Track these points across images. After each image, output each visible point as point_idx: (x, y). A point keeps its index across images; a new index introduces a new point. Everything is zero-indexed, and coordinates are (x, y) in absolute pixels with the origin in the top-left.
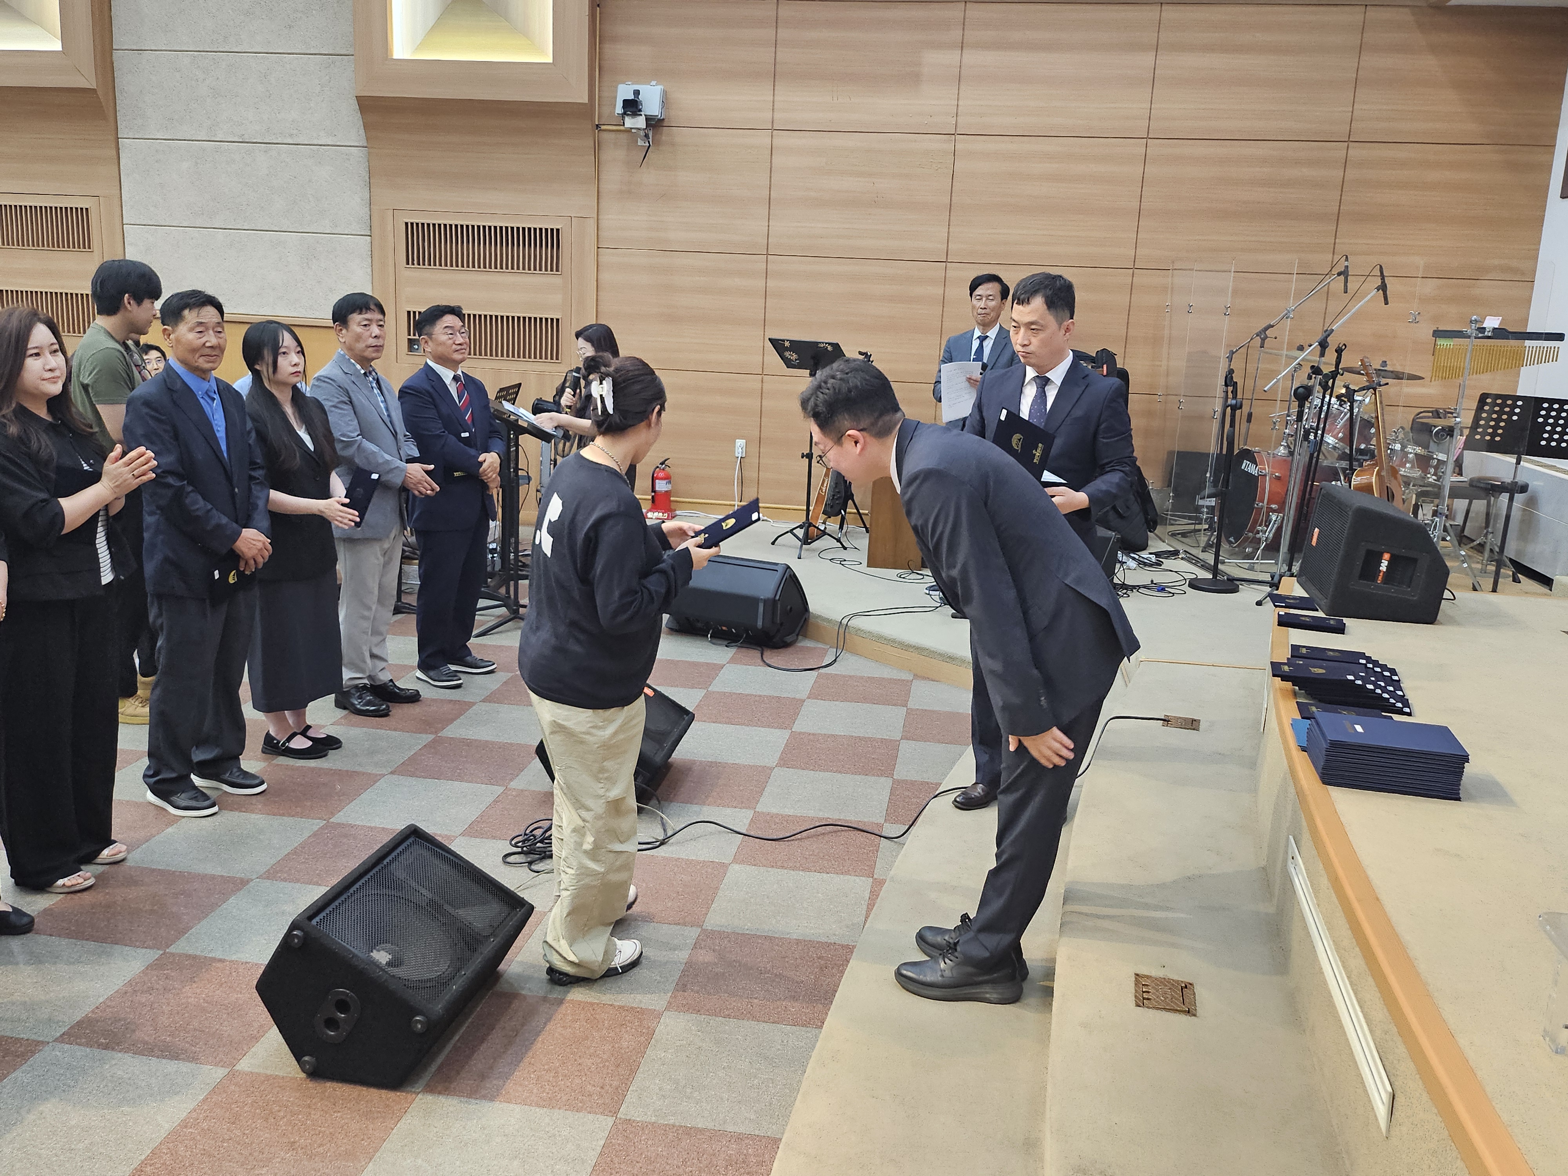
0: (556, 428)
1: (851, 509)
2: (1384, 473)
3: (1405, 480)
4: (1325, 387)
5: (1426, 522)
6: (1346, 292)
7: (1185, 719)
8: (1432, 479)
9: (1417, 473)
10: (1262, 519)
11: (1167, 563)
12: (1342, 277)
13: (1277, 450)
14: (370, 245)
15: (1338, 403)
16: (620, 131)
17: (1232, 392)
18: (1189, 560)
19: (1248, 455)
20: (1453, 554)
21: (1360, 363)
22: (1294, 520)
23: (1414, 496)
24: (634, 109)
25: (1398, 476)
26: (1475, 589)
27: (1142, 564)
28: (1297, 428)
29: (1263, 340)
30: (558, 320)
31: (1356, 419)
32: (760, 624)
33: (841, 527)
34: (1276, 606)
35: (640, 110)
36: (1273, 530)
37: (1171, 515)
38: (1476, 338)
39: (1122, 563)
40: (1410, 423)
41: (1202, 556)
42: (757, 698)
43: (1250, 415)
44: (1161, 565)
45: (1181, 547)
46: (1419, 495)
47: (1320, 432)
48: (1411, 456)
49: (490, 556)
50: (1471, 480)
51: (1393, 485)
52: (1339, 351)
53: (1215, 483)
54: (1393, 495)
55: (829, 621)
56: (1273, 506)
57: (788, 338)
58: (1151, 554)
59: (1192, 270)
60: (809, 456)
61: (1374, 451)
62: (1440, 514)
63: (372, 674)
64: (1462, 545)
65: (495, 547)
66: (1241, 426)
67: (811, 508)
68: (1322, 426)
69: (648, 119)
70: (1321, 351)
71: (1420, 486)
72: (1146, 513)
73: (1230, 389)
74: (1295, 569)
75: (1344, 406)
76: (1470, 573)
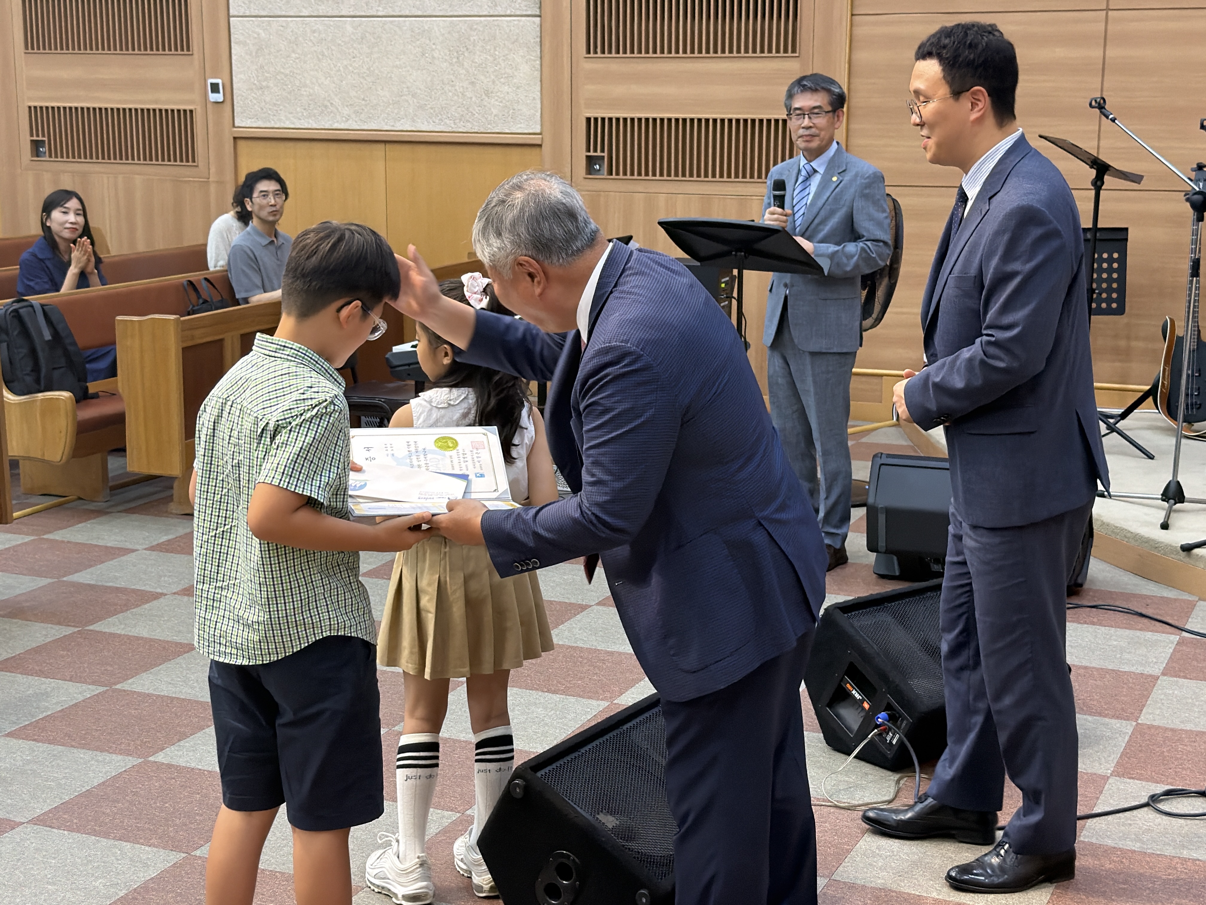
14: (538, 29)
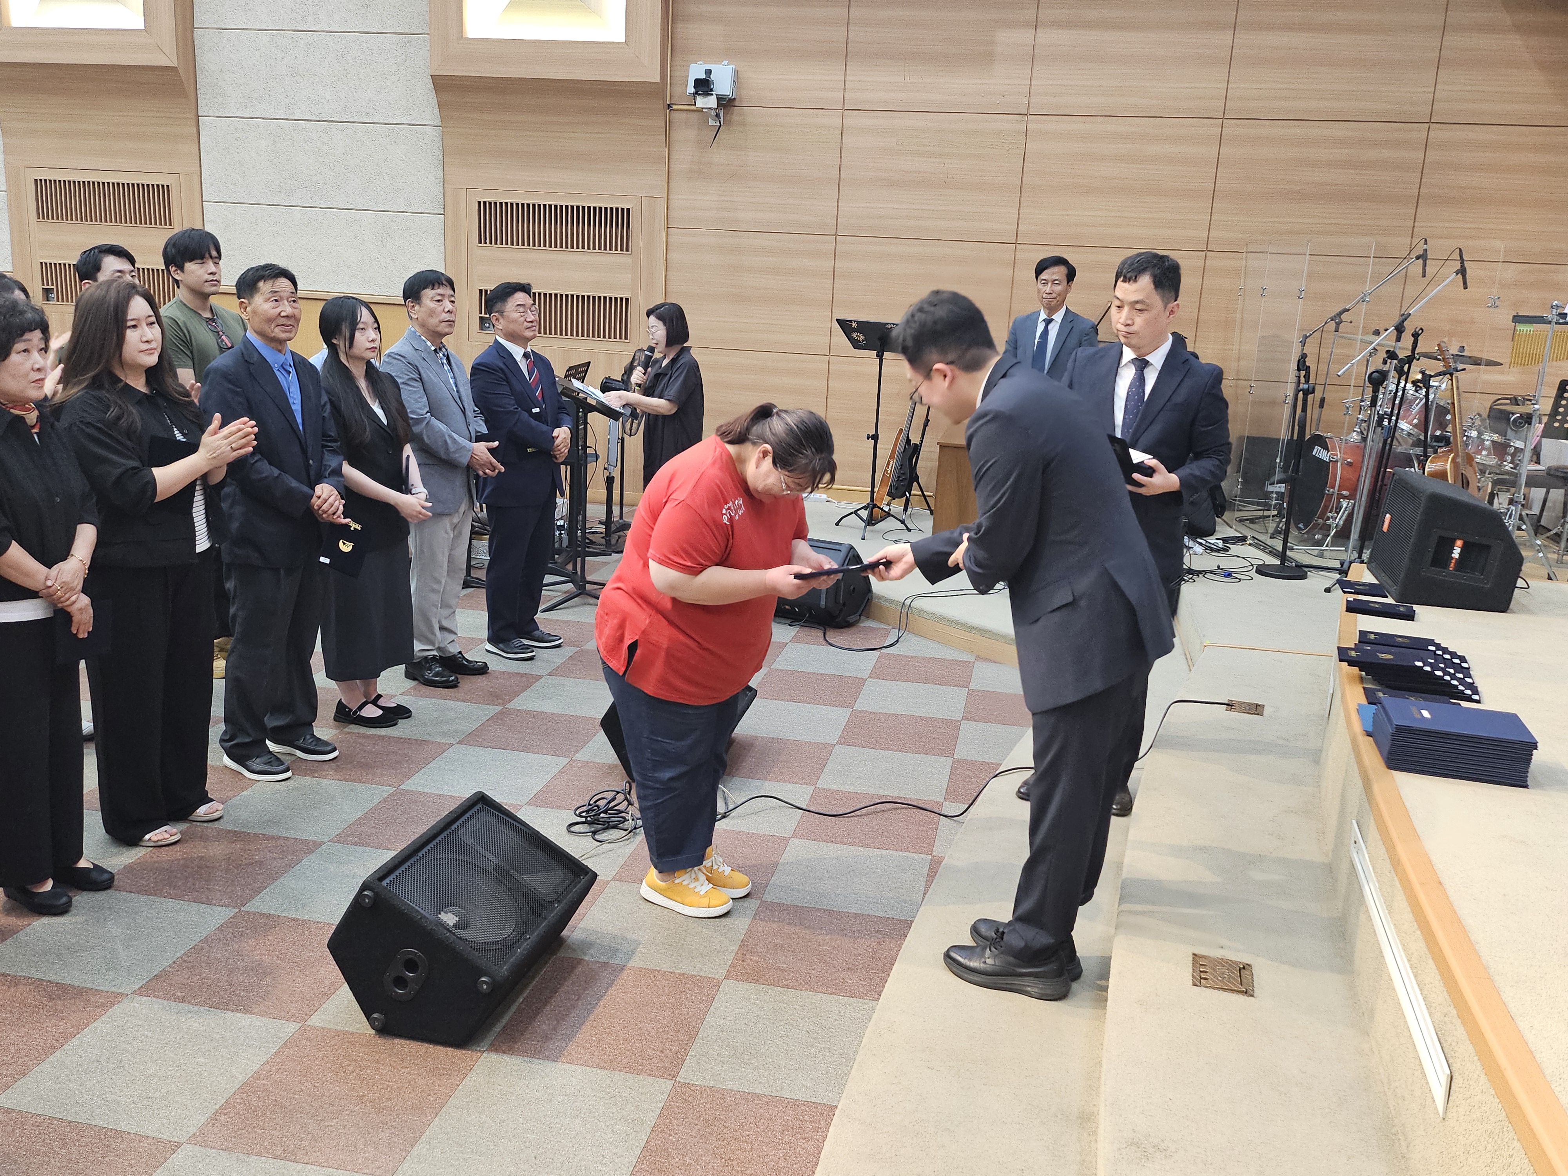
0: (624, 406)
1: (916, 491)
2: (1459, 460)
3: (1481, 467)
4: (1401, 372)
5: (1502, 511)
6: (1424, 276)
7: (1250, 704)
8: (1508, 467)
9: (1493, 461)
10: (1333, 507)
11: (1235, 549)
12: (1421, 261)
13: (1350, 436)
14: (443, 224)
15: (1414, 389)
16: (693, 111)
17: (1304, 377)
18: (1257, 546)
19: (1320, 441)
20: (1528, 544)
21: (1437, 348)
22: (1365, 507)
23: (1490, 484)
24: (706, 89)
25: (1475, 465)
26: (1550, 578)
27: (1210, 549)
28: (1370, 414)
29: (1338, 324)
30: (627, 299)
31: (1432, 405)
32: (823, 603)
33: (905, 510)
34: (1345, 592)
35: (712, 90)
36: (1344, 517)
37: (1240, 501)
38: (1556, 323)
39: (1189, 548)
40: (1488, 410)
41: (1270, 542)
42: (819, 677)
43: (1323, 400)
44: (1228, 551)
45: (1249, 534)
46: (1495, 483)
47: (1394, 418)
48: (1487, 443)
49: (557, 533)
50: (1549, 469)
51: (1469, 473)
52: (1416, 336)
53: (1285, 469)
54: (1468, 482)
55: (892, 601)
56: (1344, 493)
57: (854, 319)
58: (1218, 539)
59: (1267, 252)
60: (875, 438)
61: (1449, 438)
62: (1516, 502)
63: (442, 645)
64: (1538, 535)
65: (562, 524)
66: (1313, 412)
67: (876, 490)
68: (1396, 412)
69: (720, 98)
70: (1397, 335)
71: (1497, 474)
72: (1214, 499)
73: (1303, 373)
74: (1366, 556)
75: (1420, 392)
76: (1546, 563)
